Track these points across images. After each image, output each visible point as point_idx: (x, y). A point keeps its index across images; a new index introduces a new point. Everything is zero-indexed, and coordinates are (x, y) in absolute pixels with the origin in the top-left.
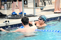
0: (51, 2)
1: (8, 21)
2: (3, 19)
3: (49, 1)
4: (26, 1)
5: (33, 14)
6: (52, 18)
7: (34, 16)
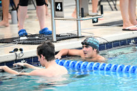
0: (115, 5)
1: (21, 50)
2: (9, 45)
3: (111, 3)
4: (59, 4)
5: (76, 33)
6: (118, 41)
7: (78, 37)
